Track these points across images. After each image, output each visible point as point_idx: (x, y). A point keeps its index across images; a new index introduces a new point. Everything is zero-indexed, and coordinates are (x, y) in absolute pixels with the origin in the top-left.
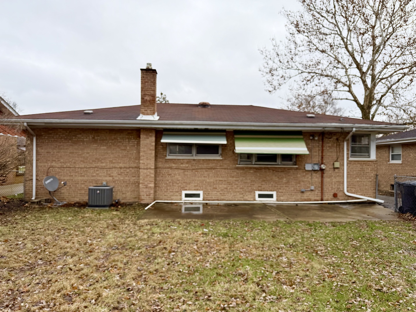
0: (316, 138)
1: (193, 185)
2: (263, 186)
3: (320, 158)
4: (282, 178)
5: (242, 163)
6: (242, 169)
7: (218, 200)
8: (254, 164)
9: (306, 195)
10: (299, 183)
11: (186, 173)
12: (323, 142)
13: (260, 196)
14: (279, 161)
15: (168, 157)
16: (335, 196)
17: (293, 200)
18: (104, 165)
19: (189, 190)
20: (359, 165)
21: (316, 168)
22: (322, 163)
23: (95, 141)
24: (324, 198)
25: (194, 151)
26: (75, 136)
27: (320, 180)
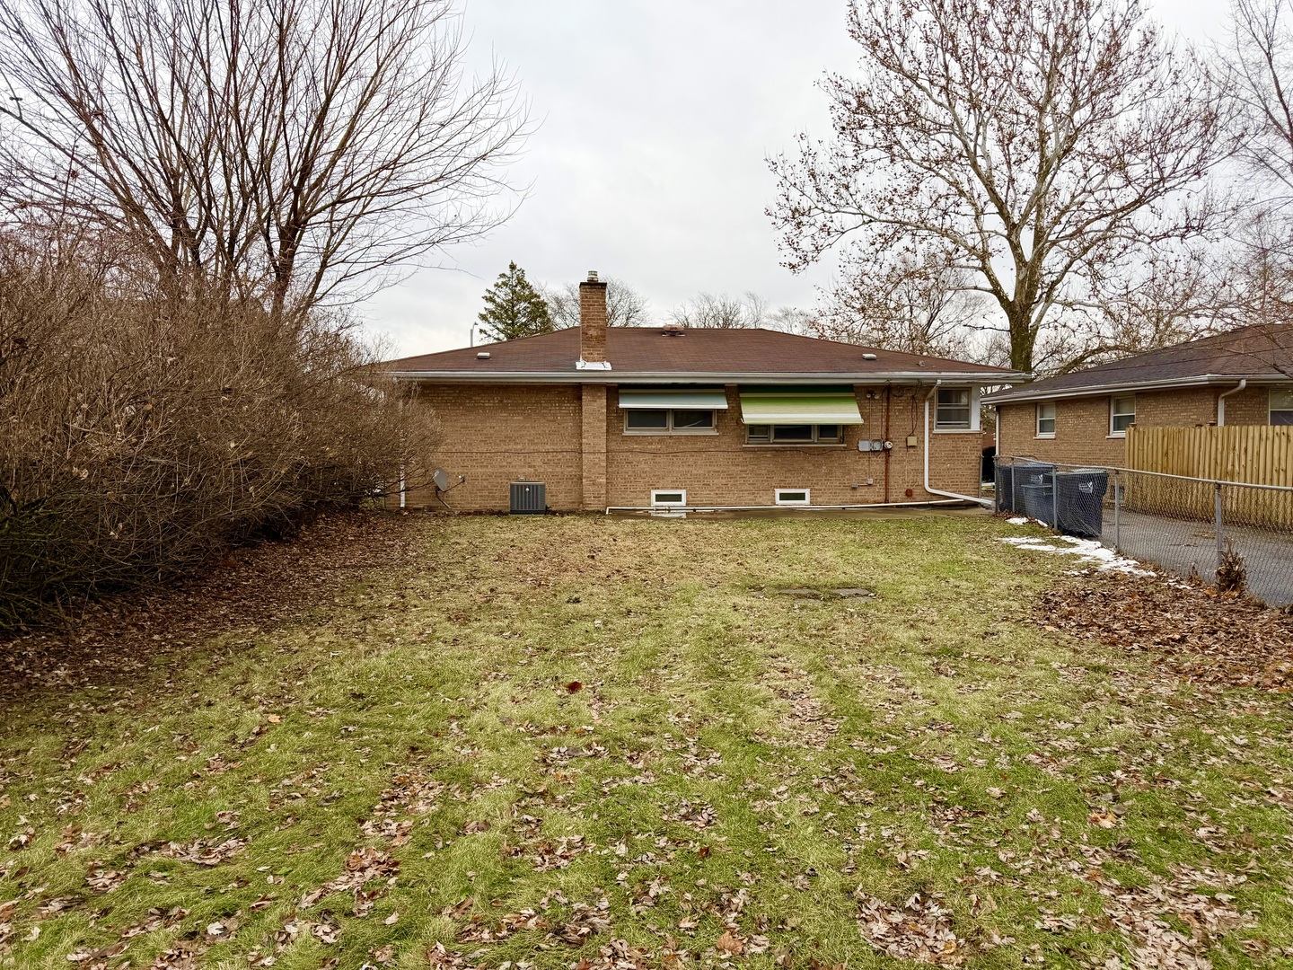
0: (877, 397)
1: (670, 479)
2: (788, 480)
3: (884, 430)
4: (820, 466)
5: (752, 441)
6: (753, 451)
7: (712, 504)
8: (773, 442)
9: (859, 494)
10: (849, 474)
11: (657, 460)
12: (888, 402)
13: (783, 497)
14: (815, 436)
15: (626, 433)
16: (909, 494)
17: (838, 501)
18: (519, 447)
19: (663, 488)
20: (950, 442)
21: (877, 447)
22: (887, 440)
23: (504, 408)
24: (891, 498)
25: (670, 422)
26: (470, 399)
27: (884, 466)
